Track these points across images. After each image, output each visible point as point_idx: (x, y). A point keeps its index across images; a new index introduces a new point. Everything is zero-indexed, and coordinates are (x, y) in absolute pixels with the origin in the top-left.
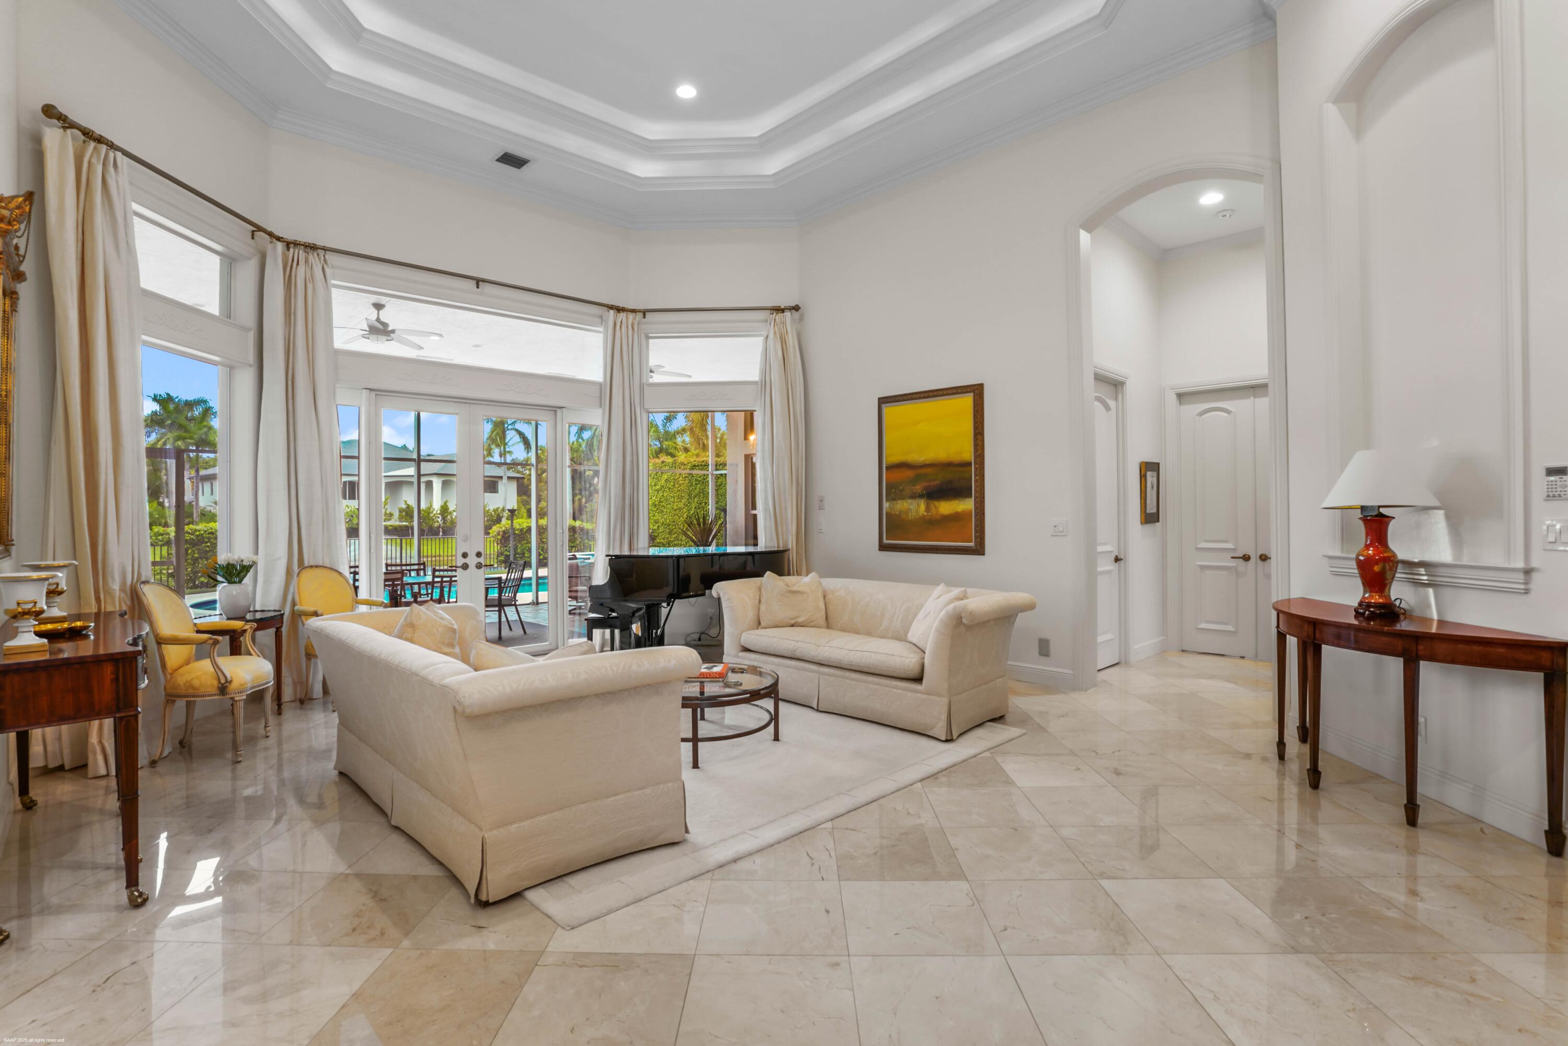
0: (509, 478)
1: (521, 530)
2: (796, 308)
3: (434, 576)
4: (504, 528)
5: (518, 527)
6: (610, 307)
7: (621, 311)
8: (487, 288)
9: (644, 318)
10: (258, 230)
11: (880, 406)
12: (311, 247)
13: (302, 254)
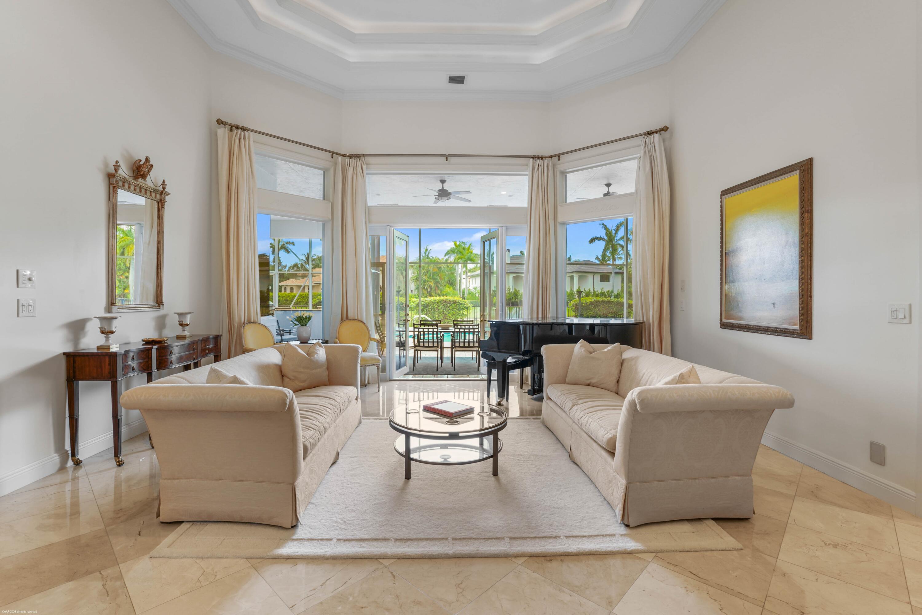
0: (616, 273)
1: (587, 304)
2: (665, 129)
4: (576, 302)
5: (584, 302)
6: (531, 158)
7: (540, 158)
8: (452, 160)
9: (559, 160)
10: (333, 153)
11: (721, 198)
12: (358, 156)
13: (352, 161)
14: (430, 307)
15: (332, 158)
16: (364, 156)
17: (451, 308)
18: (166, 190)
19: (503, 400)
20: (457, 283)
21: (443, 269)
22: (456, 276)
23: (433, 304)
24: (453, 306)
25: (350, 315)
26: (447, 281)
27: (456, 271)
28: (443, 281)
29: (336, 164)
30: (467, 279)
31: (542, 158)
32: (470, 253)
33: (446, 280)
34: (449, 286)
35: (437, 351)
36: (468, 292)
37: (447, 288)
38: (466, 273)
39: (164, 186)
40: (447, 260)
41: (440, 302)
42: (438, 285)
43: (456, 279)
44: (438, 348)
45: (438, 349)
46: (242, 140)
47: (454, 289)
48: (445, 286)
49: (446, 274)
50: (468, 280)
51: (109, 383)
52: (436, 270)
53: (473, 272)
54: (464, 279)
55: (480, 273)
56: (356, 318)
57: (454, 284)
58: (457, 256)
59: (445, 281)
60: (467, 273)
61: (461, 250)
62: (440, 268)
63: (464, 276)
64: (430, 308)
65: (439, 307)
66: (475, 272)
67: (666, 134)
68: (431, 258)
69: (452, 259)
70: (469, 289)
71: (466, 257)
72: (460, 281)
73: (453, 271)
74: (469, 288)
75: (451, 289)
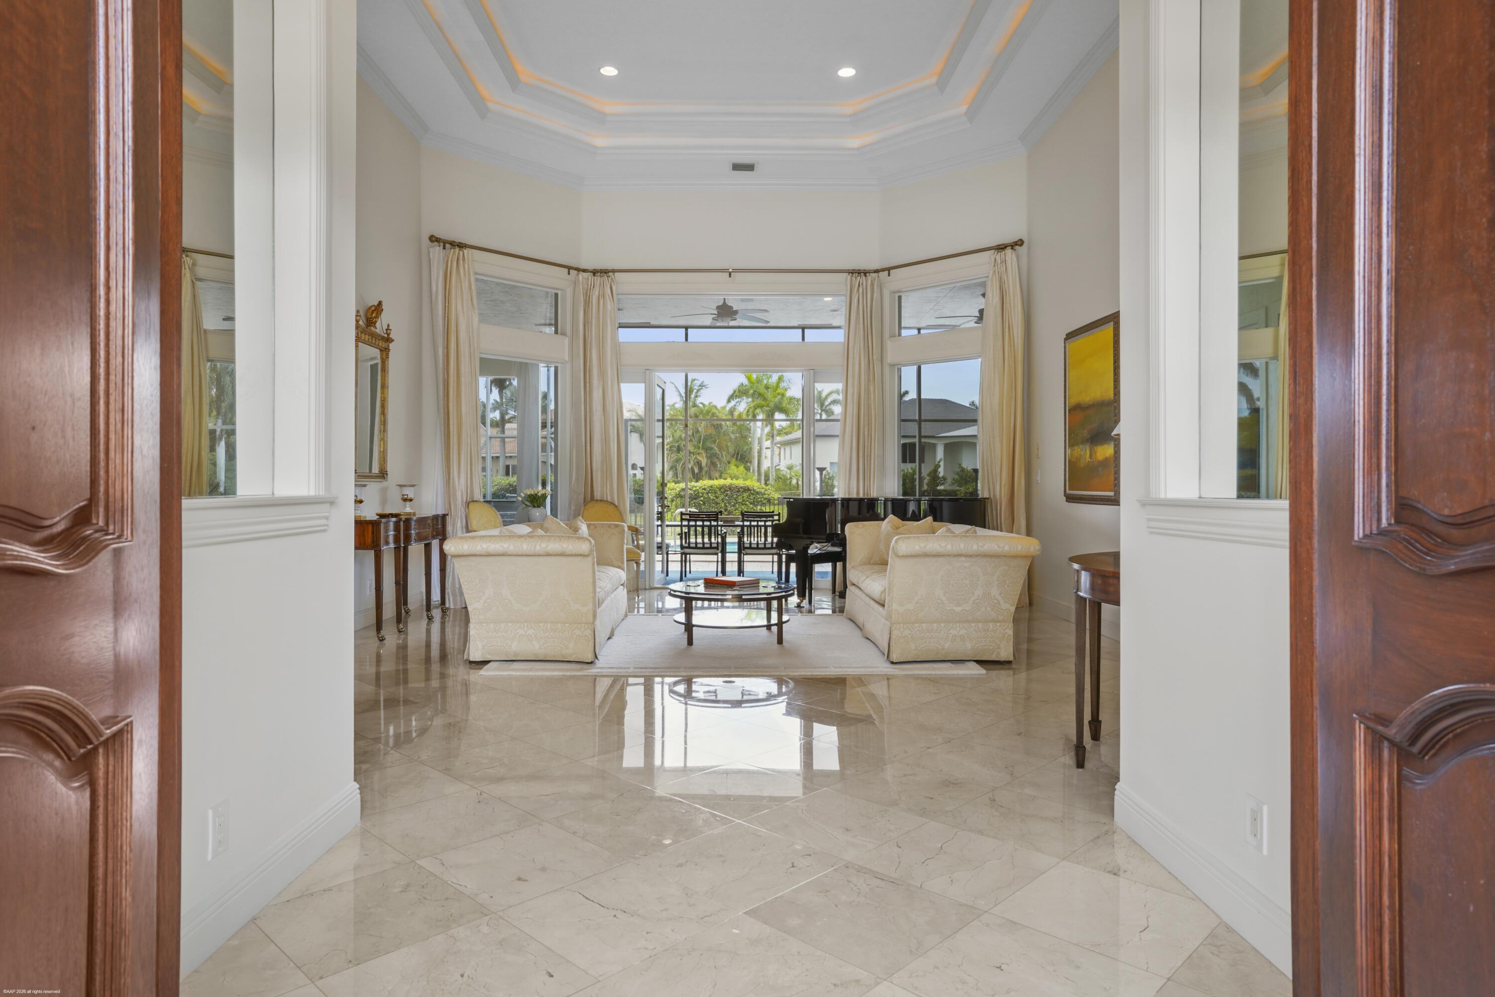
2: (1019, 243)
3: (682, 520)
6: (849, 272)
7: (862, 274)
8: (737, 276)
9: (889, 276)
10: (569, 268)
11: (1065, 343)
12: (605, 272)
13: (598, 279)
14: (702, 498)
15: (569, 274)
16: (614, 271)
17: (740, 501)
18: (391, 336)
19: (804, 601)
20: (754, 458)
21: (725, 428)
22: (751, 443)
23: (707, 493)
24: (743, 497)
25: (598, 495)
26: (733, 452)
27: (752, 432)
28: (724, 453)
29: (575, 283)
30: (773, 448)
31: (865, 273)
32: (779, 397)
33: (731, 450)
34: (738, 463)
35: (717, 554)
36: (776, 475)
37: (733, 467)
38: (771, 436)
39: (388, 331)
40: (731, 412)
41: (720, 489)
42: (715, 460)
43: (751, 449)
44: (718, 550)
45: (718, 552)
46: (461, 262)
47: (748, 469)
48: (729, 463)
49: (731, 439)
50: (776, 451)
51: (373, 552)
52: (711, 431)
53: (787, 434)
54: (766, 448)
55: (800, 436)
56: (605, 499)
57: (746, 459)
58: (753, 401)
59: (728, 452)
60: (773, 437)
61: (762, 390)
62: (718, 427)
63: (767, 444)
64: (702, 501)
65: (717, 497)
66: (790, 433)
67: (1022, 250)
68: (701, 405)
69: (742, 406)
70: (779, 469)
71: (772, 405)
72: (760, 453)
73: (744, 434)
74: (777, 468)
75: (742, 468)
